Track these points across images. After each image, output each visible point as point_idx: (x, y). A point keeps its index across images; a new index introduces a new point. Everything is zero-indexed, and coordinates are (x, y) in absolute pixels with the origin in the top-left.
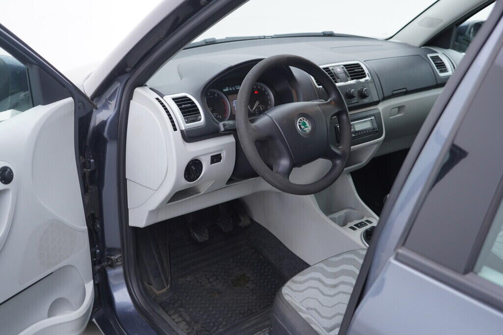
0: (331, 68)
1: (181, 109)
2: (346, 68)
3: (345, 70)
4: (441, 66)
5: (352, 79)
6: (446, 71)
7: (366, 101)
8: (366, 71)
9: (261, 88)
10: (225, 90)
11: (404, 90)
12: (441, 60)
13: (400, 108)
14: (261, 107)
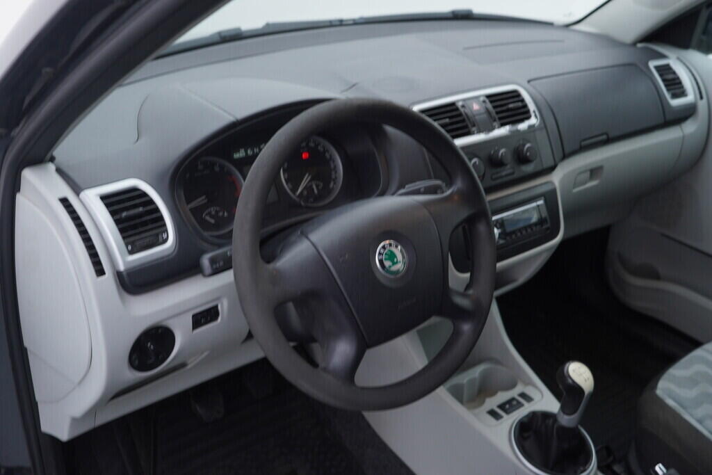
0: (460, 104)
1: (117, 222)
2: (491, 102)
3: (489, 106)
4: (675, 86)
5: (503, 125)
6: (683, 93)
7: (529, 168)
8: (532, 107)
9: (317, 145)
10: (237, 156)
11: (604, 137)
12: (674, 73)
13: (594, 172)
14: (314, 187)
